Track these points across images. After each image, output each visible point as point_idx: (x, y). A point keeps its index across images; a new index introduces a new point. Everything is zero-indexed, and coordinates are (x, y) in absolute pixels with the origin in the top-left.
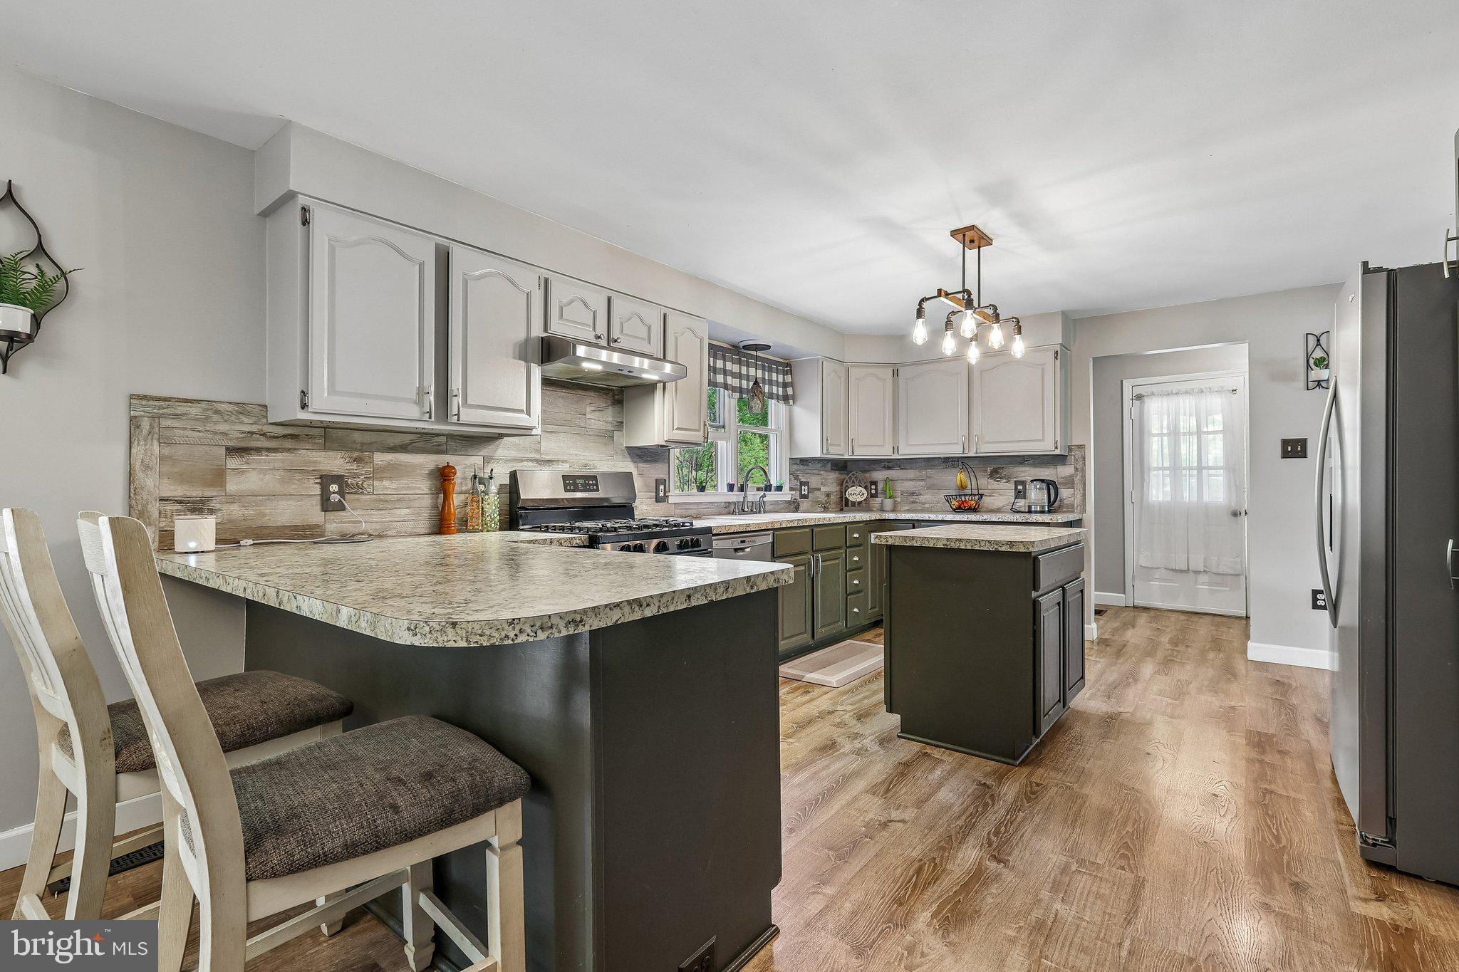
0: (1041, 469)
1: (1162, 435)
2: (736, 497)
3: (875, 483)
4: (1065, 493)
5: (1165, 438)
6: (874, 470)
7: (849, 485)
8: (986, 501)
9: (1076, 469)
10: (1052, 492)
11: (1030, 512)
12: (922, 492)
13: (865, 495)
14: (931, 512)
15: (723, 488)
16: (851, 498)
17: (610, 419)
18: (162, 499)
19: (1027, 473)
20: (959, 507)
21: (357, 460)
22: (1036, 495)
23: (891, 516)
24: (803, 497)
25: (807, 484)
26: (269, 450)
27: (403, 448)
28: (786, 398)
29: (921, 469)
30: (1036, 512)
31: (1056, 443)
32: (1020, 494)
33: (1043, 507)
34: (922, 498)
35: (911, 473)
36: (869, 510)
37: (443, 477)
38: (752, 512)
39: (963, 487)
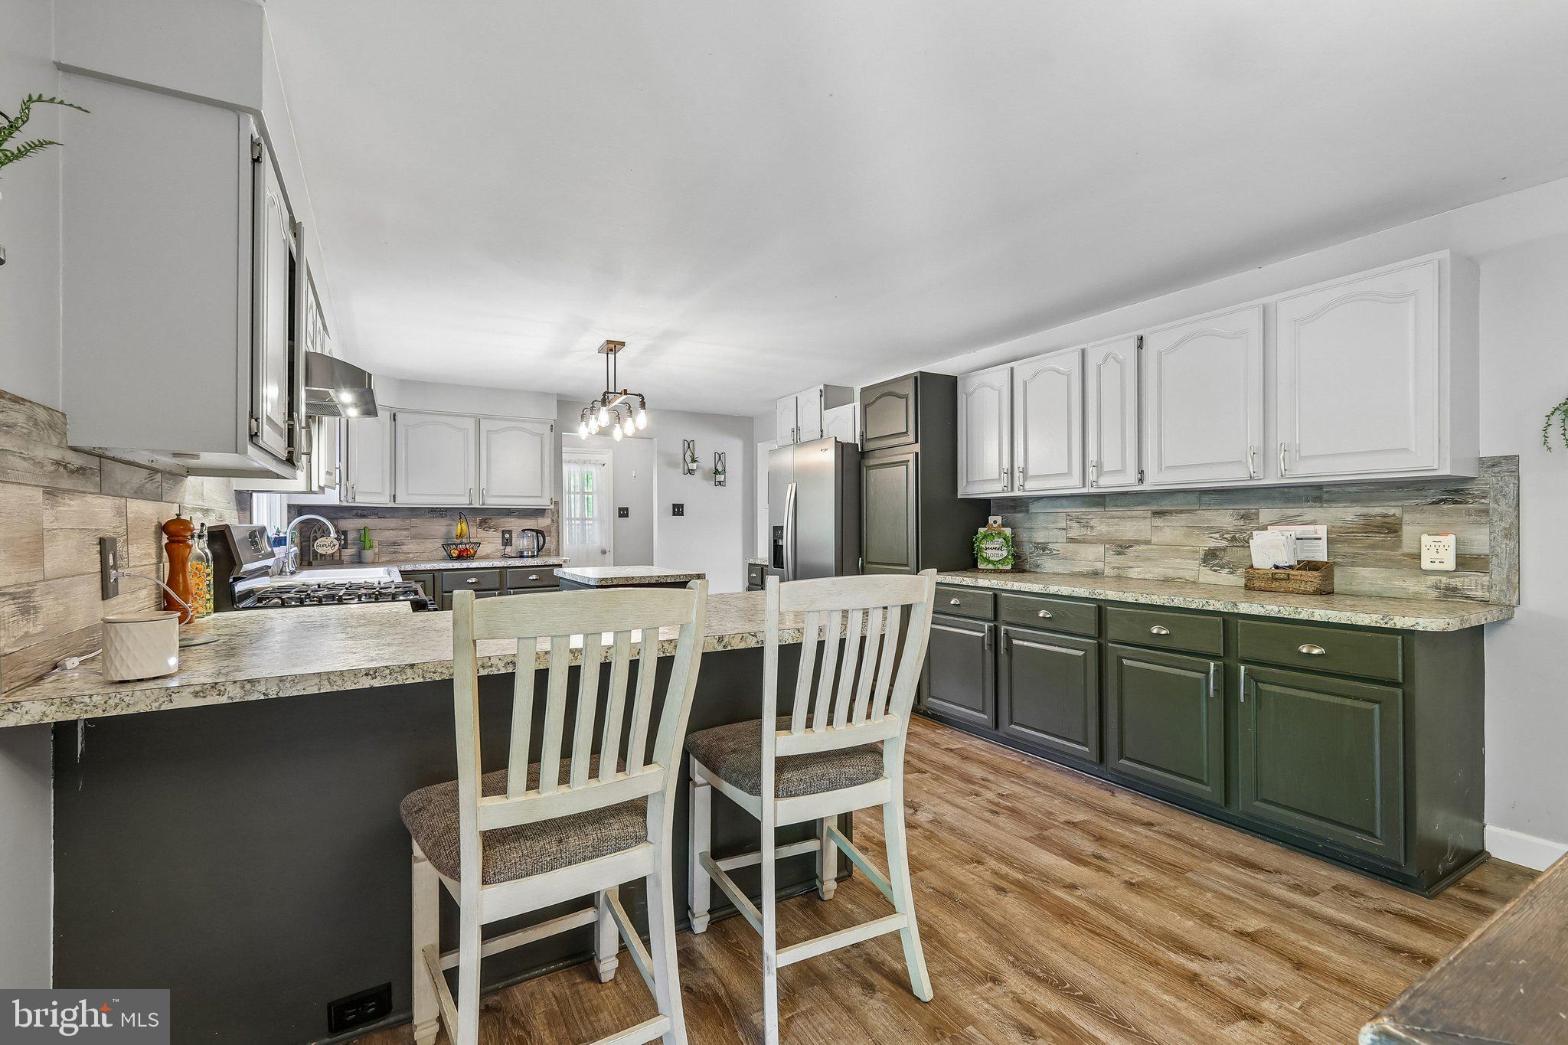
0: (525, 521)
4: (547, 541)
7: (318, 535)
8: (479, 549)
9: (553, 520)
10: (541, 539)
11: (521, 557)
12: (406, 541)
13: (337, 547)
16: (320, 551)
19: (515, 524)
22: (526, 542)
29: (404, 518)
30: (528, 557)
31: (551, 499)
32: (507, 542)
33: (534, 552)
34: (405, 548)
35: (392, 523)
39: (461, 536)
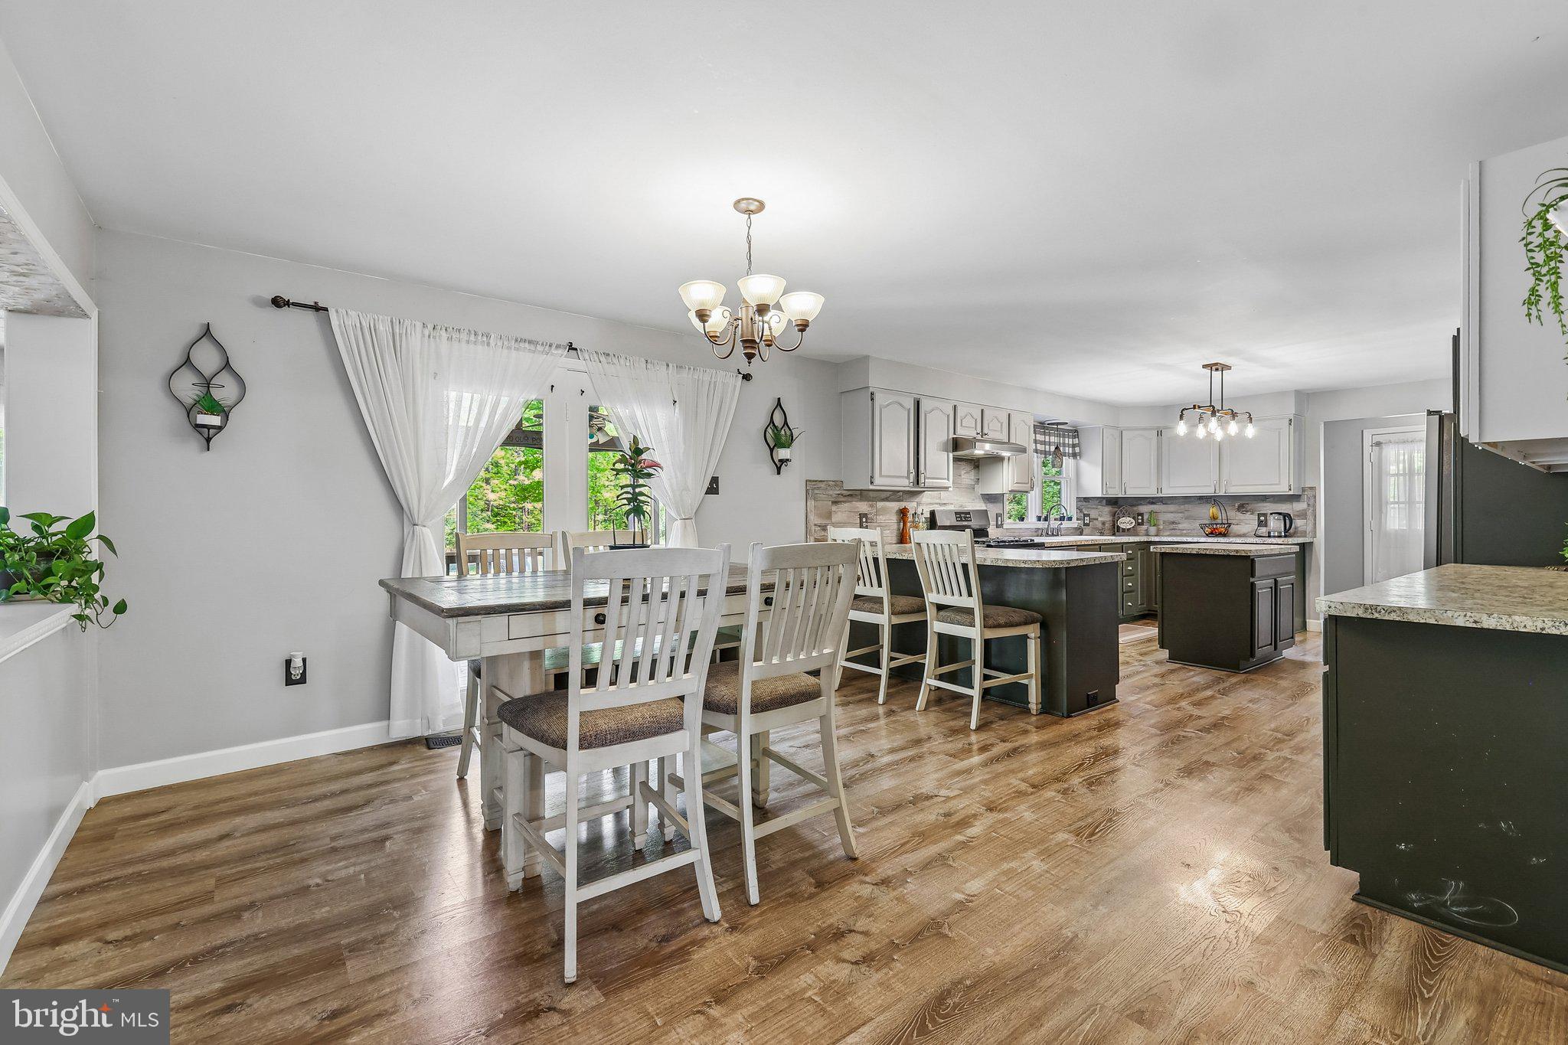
0: (1279, 505)
1: (1397, 475)
2: (1042, 525)
3: (1142, 515)
4: (1299, 523)
5: (1401, 478)
6: (1141, 504)
7: (1120, 516)
8: (1234, 528)
9: (1309, 505)
10: (1288, 521)
11: (1269, 536)
12: (1181, 521)
13: (1134, 523)
14: (1191, 536)
15: (1035, 519)
16: (1122, 526)
17: (973, 478)
18: (815, 525)
19: (1268, 508)
20: (1212, 533)
21: (871, 506)
22: (1275, 524)
23: (1157, 539)
24: (1085, 524)
25: (1088, 515)
26: (843, 502)
27: (886, 499)
28: (1074, 455)
29: (1180, 504)
30: (1274, 537)
31: (1290, 486)
32: (1261, 524)
33: (1281, 533)
34: (1180, 526)
35: (1172, 508)
36: (1137, 535)
37: (903, 513)
38: (1053, 535)
39: (1214, 518)
